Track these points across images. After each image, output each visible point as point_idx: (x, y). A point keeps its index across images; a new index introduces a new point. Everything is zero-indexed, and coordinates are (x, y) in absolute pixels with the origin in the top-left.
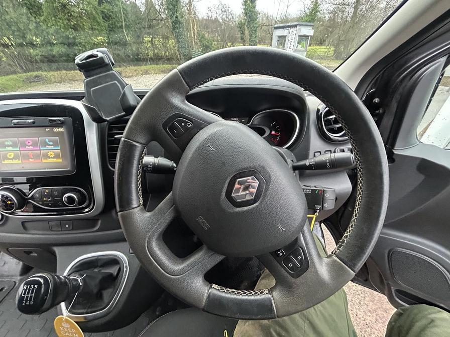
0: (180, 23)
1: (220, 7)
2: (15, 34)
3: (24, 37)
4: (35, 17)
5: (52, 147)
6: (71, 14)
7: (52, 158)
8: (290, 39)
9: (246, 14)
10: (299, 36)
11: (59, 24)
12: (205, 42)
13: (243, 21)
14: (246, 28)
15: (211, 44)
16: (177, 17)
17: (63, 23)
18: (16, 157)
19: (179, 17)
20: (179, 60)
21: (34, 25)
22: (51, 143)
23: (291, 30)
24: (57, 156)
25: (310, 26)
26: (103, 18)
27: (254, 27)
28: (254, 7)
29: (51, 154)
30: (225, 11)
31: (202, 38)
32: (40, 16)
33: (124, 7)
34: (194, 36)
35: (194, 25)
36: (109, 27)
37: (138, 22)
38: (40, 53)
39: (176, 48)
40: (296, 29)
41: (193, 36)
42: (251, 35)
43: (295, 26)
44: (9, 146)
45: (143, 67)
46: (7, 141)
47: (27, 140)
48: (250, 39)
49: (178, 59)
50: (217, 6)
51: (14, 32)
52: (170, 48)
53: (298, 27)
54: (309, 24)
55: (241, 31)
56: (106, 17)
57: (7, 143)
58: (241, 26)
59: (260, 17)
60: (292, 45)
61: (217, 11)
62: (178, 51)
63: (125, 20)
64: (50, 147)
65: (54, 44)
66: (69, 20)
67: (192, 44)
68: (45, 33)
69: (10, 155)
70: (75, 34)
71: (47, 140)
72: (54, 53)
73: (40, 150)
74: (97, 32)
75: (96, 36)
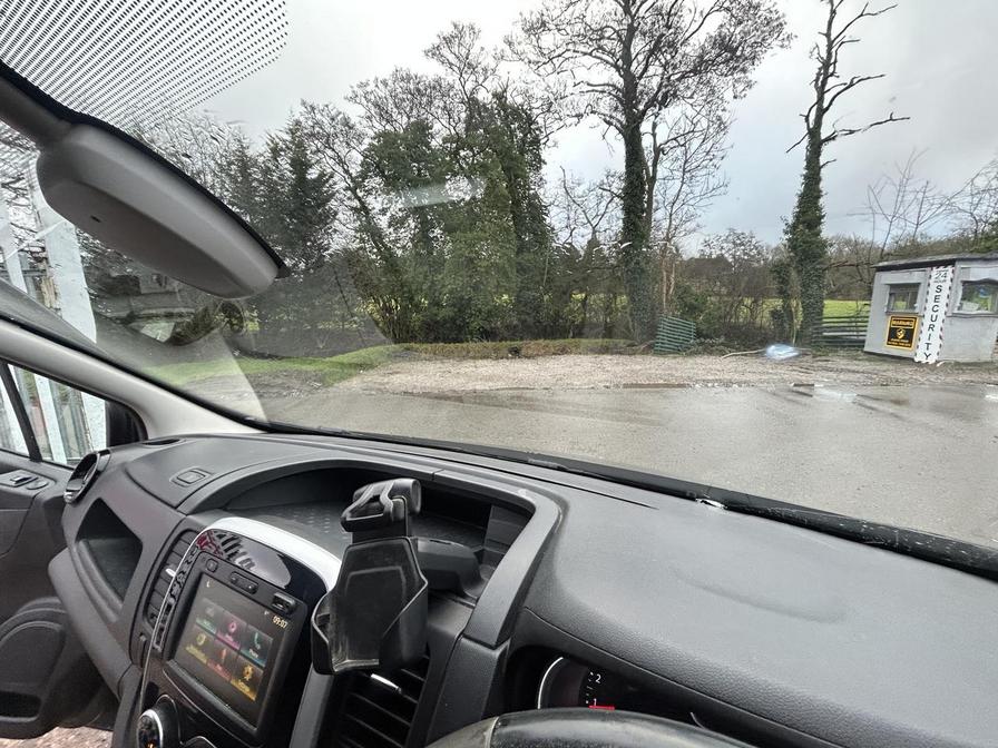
0: (643, 271)
1: (730, 238)
2: (406, 295)
3: (412, 299)
8: (933, 289)
9: (794, 248)
10: (966, 283)
11: (457, 282)
12: (689, 300)
13: (785, 260)
14: (793, 272)
16: (637, 263)
17: (462, 281)
19: (643, 263)
20: (629, 331)
21: (429, 284)
23: (935, 271)
27: (816, 270)
28: (817, 234)
30: (741, 244)
31: (682, 292)
32: (440, 274)
34: (668, 291)
35: (669, 273)
36: (522, 283)
39: (628, 310)
40: (950, 268)
41: (665, 291)
42: (806, 286)
43: (951, 263)
45: (560, 342)
46: (211, 607)
47: (233, 621)
49: (628, 328)
50: (723, 238)
51: (404, 293)
52: (617, 309)
53: (959, 265)
55: (780, 277)
57: (208, 612)
58: (779, 271)
59: (831, 251)
60: (942, 304)
61: (725, 245)
62: (631, 315)
67: (661, 304)
68: (437, 294)
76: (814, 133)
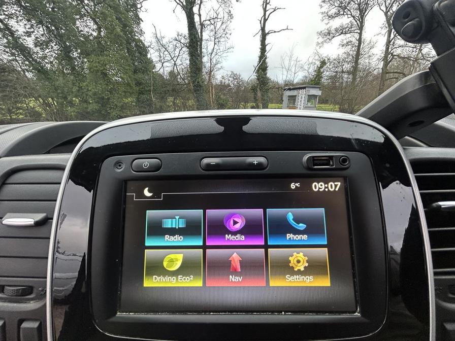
0: (201, 86)
1: (232, 76)
2: (59, 95)
3: (65, 98)
4: (79, 83)
5: (305, 237)
6: (110, 81)
7: (299, 272)
8: (300, 98)
9: (258, 79)
10: (308, 95)
11: (98, 88)
12: (221, 102)
13: (256, 85)
14: (258, 90)
15: (227, 103)
16: (198, 82)
17: (101, 87)
18: (187, 268)
19: (201, 82)
21: (77, 88)
22: (302, 226)
23: (301, 91)
24: (314, 268)
25: (318, 88)
26: (136, 84)
27: (266, 89)
28: (266, 74)
29: (299, 259)
30: (236, 79)
31: (218, 98)
32: (84, 82)
33: (154, 76)
35: (212, 88)
36: (139, 90)
37: (164, 86)
38: (76, 111)
40: (304, 90)
41: (211, 96)
42: (262, 95)
43: (304, 88)
44: (172, 232)
46: (173, 218)
47: (230, 217)
48: (262, 99)
50: (229, 75)
51: (58, 94)
53: (307, 89)
54: (317, 86)
55: (254, 92)
56: (138, 84)
57: (168, 224)
58: (254, 89)
59: (270, 82)
60: (302, 103)
61: (230, 79)
63: (153, 84)
64: (299, 237)
65: (90, 103)
66: (107, 85)
67: (210, 102)
68: (84, 95)
69: (172, 261)
70: (110, 96)
71: (290, 217)
72: (88, 110)
73: (266, 247)
74: (129, 94)
75: (126, 98)
76: (263, 29)
